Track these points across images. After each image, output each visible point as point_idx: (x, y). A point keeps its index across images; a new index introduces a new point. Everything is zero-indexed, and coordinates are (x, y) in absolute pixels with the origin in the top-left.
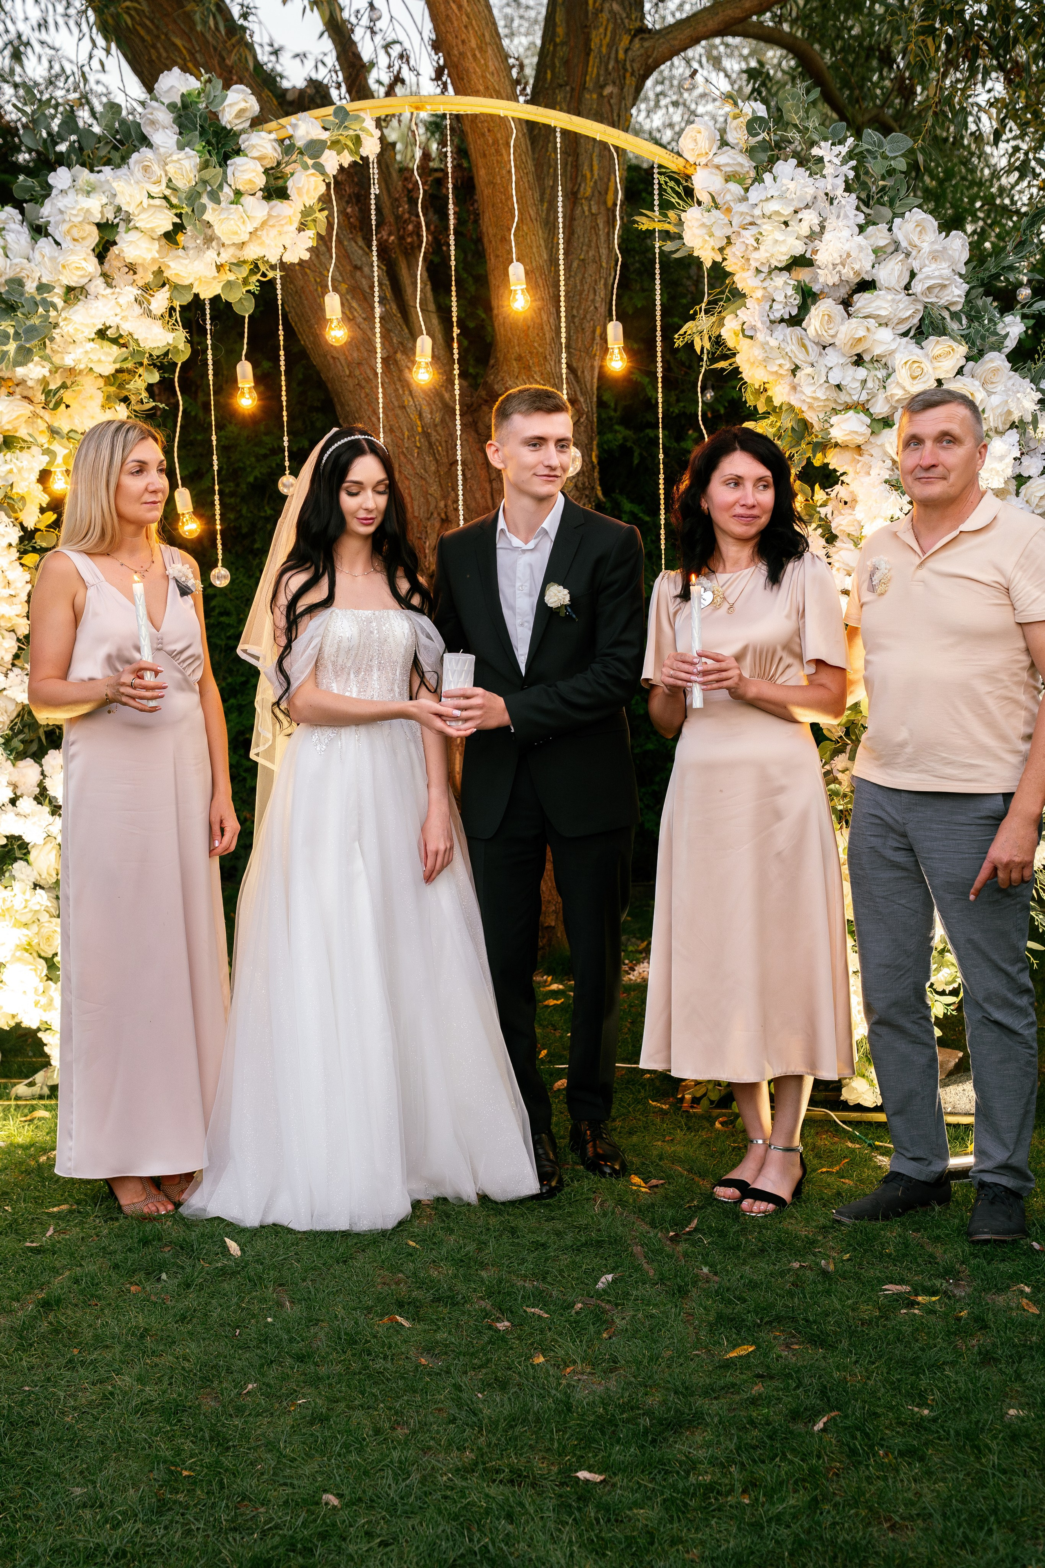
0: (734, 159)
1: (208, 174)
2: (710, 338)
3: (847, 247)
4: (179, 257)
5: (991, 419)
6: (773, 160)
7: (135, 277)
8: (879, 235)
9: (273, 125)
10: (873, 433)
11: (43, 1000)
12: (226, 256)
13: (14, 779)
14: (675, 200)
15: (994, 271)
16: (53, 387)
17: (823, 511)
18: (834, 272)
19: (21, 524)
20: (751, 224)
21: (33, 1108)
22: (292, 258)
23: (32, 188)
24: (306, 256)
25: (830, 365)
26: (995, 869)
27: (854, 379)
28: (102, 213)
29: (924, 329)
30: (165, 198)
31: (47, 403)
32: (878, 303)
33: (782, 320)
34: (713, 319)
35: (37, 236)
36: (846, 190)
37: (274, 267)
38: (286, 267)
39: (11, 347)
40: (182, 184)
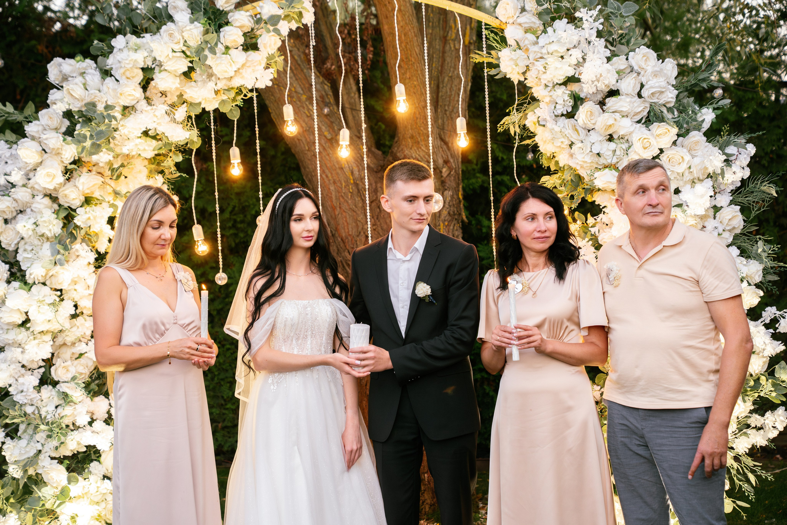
0: (530, 19)
1: (208, 37)
2: (519, 126)
3: (599, 71)
4: (192, 86)
5: (695, 172)
6: (553, 19)
7: (166, 99)
8: (620, 62)
9: (249, 6)
12: (221, 85)
13: (91, 409)
14: (495, 44)
15: (693, 82)
16: (116, 166)
17: (593, 230)
18: (593, 86)
19: (97, 251)
20: (541, 58)
22: (261, 85)
23: (102, 48)
24: (270, 84)
25: (593, 142)
26: (703, 459)
27: (608, 150)
28: (144, 62)
29: (650, 118)
30: (183, 52)
31: (112, 175)
32: (621, 103)
33: (562, 115)
34: (521, 114)
35: (105, 76)
36: (597, 37)
37: (251, 91)
38: (257, 90)
39: (88, 143)
40: (193, 43)
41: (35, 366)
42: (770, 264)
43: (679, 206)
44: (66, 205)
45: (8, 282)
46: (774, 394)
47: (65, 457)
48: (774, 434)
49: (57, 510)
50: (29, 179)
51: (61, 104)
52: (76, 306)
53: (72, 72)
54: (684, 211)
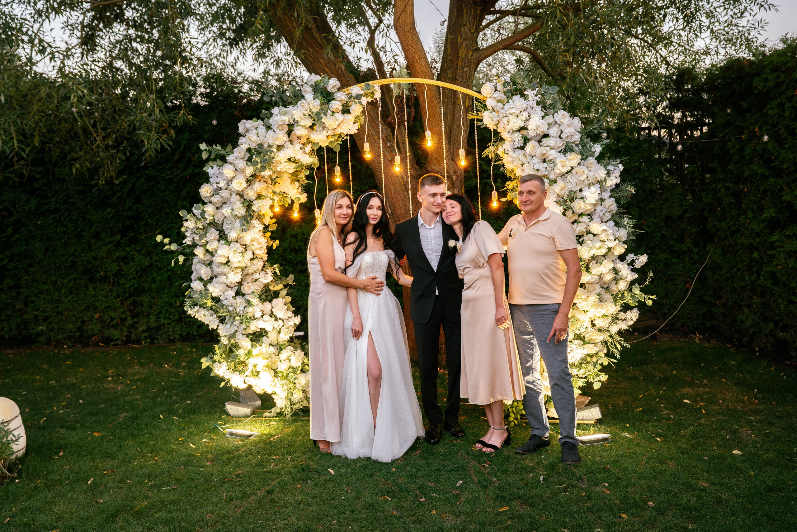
0: (500, 95)
1: (323, 107)
2: (494, 154)
3: (538, 124)
4: (314, 134)
5: (590, 180)
6: (513, 95)
7: (300, 141)
8: (549, 119)
9: (345, 89)
11: (273, 384)
12: (330, 133)
13: (262, 309)
14: (480, 109)
15: (589, 130)
16: (274, 178)
18: (534, 132)
19: (264, 223)
20: (506, 116)
21: (270, 421)
22: (352, 132)
23: (267, 114)
24: (356, 132)
25: (534, 163)
26: (555, 331)
27: (543, 167)
28: (289, 121)
29: (566, 150)
30: (309, 115)
31: (272, 183)
32: (550, 142)
33: (518, 148)
34: (495, 147)
35: (268, 129)
36: (537, 105)
37: (346, 135)
38: (350, 135)
39: (259, 166)
40: (315, 110)
41: (233, 285)
42: (631, 230)
43: (582, 198)
44: (248, 199)
45: (219, 241)
46: (631, 301)
47: (250, 334)
48: (631, 323)
49: (247, 362)
50: (229, 185)
51: (245, 145)
52: (253, 254)
53: (251, 127)
54: (584, 201)
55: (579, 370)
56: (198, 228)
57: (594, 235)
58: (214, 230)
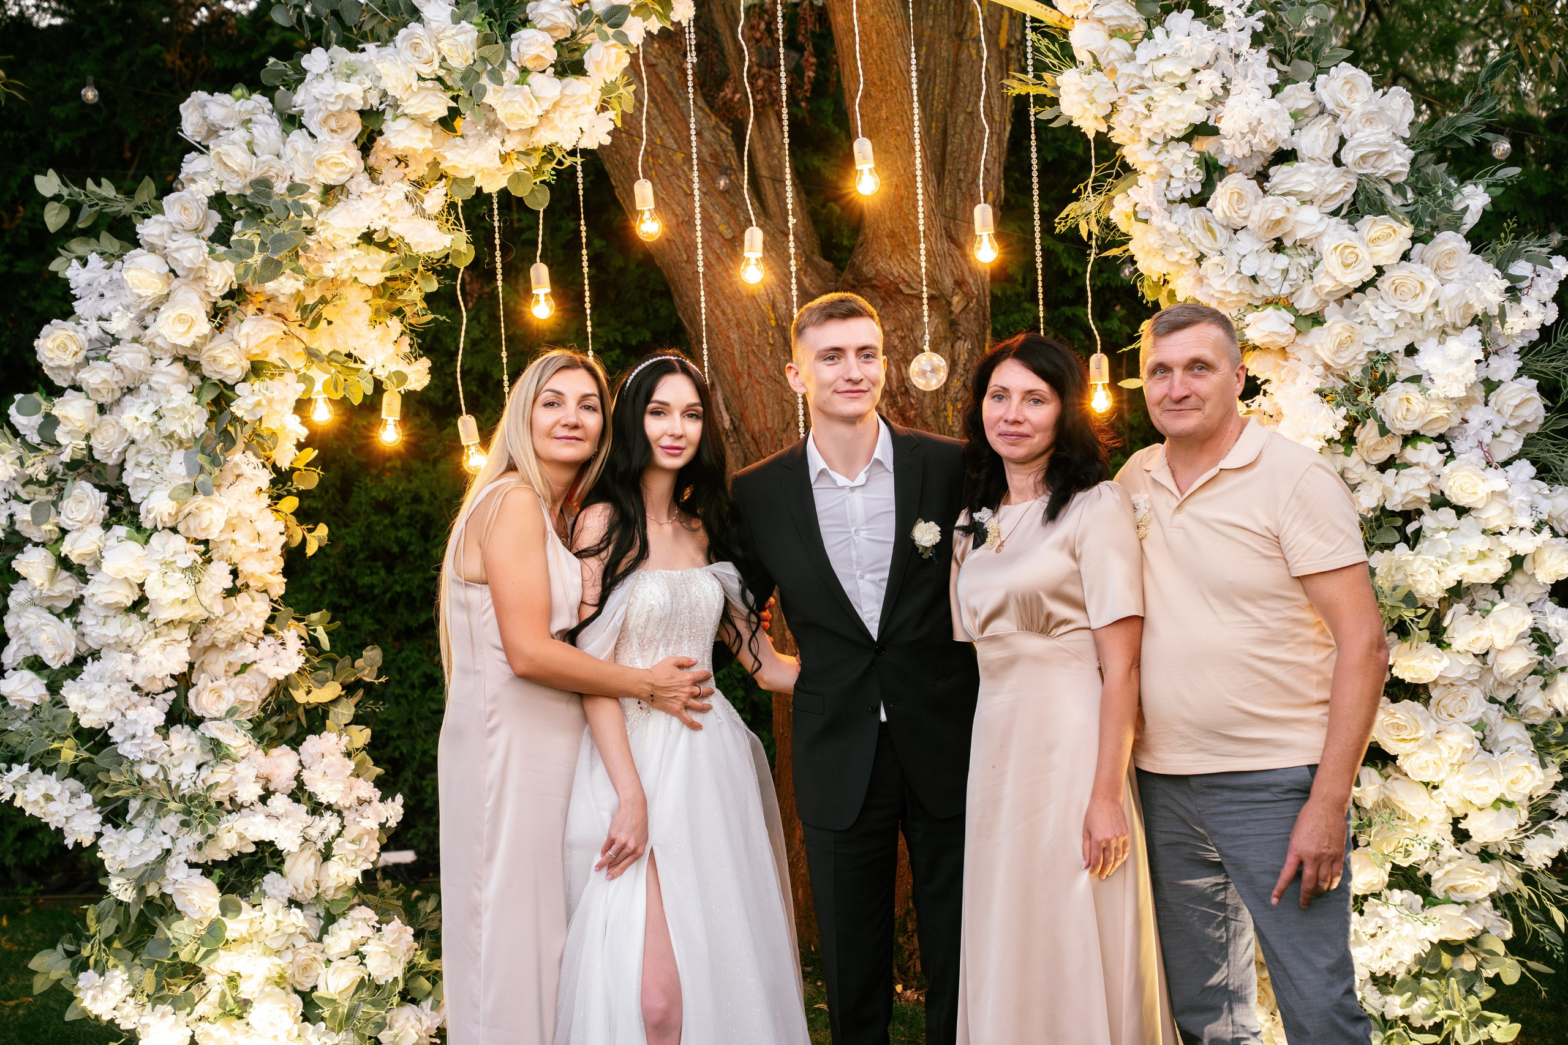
0: (1119, 11)
1: (487, 51)
2: (1098, 222)
3: (1256, 113)
4: (457, 146)
5: (1446, 313)
6: (1166, 11)
7: (407, 171)
8: (1298, 95)
10: (1298, 332)
12: (513, 144)
13: (265, 771)
14: (1050, 60)
15: (1446, 133)
16: (310, 301)
18: (1243, 142)
19: (274, 466)
20: (1142, 87)
22: (590, 143)
23: (283, 73)
24: (607, 141)
25: (1242, 253)
27: (1272, 268)
28: (365, 99)
29: (1359, 206)
30: (439, 79)
31: (304, 320)
32: (1299, 177)
33: (1183, 200)
34: (1102, 198)
35: (290, 127)
36: (1251, 46)
37: (572, 153)
38: (585, 152)
39: (257, 259)
40: (459, 62)
41: (158, 687)
43: (1415, 379)
44: (215, 377)
45: (107, 526)
47: (216, 864)
49: (203, 965)
50: (146, 328)
51: (205, 182)
52: (235, 573)
53: (225, 119)
54: (1424, 391)
55: (1412, 1000)
56: (29, 481)
57: (1461, 511)
58: (87, 486)
